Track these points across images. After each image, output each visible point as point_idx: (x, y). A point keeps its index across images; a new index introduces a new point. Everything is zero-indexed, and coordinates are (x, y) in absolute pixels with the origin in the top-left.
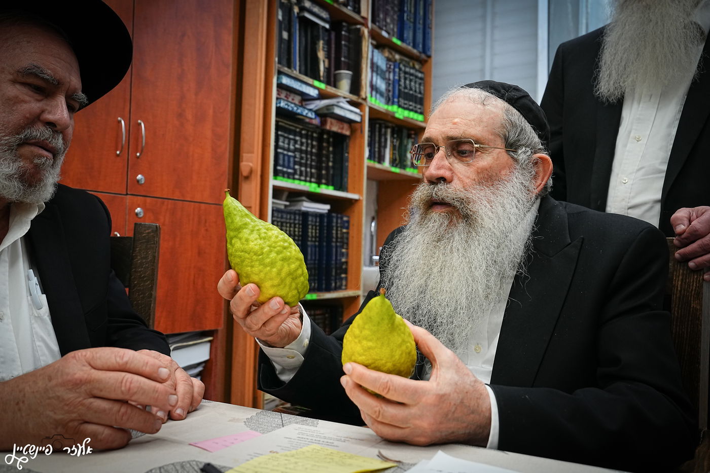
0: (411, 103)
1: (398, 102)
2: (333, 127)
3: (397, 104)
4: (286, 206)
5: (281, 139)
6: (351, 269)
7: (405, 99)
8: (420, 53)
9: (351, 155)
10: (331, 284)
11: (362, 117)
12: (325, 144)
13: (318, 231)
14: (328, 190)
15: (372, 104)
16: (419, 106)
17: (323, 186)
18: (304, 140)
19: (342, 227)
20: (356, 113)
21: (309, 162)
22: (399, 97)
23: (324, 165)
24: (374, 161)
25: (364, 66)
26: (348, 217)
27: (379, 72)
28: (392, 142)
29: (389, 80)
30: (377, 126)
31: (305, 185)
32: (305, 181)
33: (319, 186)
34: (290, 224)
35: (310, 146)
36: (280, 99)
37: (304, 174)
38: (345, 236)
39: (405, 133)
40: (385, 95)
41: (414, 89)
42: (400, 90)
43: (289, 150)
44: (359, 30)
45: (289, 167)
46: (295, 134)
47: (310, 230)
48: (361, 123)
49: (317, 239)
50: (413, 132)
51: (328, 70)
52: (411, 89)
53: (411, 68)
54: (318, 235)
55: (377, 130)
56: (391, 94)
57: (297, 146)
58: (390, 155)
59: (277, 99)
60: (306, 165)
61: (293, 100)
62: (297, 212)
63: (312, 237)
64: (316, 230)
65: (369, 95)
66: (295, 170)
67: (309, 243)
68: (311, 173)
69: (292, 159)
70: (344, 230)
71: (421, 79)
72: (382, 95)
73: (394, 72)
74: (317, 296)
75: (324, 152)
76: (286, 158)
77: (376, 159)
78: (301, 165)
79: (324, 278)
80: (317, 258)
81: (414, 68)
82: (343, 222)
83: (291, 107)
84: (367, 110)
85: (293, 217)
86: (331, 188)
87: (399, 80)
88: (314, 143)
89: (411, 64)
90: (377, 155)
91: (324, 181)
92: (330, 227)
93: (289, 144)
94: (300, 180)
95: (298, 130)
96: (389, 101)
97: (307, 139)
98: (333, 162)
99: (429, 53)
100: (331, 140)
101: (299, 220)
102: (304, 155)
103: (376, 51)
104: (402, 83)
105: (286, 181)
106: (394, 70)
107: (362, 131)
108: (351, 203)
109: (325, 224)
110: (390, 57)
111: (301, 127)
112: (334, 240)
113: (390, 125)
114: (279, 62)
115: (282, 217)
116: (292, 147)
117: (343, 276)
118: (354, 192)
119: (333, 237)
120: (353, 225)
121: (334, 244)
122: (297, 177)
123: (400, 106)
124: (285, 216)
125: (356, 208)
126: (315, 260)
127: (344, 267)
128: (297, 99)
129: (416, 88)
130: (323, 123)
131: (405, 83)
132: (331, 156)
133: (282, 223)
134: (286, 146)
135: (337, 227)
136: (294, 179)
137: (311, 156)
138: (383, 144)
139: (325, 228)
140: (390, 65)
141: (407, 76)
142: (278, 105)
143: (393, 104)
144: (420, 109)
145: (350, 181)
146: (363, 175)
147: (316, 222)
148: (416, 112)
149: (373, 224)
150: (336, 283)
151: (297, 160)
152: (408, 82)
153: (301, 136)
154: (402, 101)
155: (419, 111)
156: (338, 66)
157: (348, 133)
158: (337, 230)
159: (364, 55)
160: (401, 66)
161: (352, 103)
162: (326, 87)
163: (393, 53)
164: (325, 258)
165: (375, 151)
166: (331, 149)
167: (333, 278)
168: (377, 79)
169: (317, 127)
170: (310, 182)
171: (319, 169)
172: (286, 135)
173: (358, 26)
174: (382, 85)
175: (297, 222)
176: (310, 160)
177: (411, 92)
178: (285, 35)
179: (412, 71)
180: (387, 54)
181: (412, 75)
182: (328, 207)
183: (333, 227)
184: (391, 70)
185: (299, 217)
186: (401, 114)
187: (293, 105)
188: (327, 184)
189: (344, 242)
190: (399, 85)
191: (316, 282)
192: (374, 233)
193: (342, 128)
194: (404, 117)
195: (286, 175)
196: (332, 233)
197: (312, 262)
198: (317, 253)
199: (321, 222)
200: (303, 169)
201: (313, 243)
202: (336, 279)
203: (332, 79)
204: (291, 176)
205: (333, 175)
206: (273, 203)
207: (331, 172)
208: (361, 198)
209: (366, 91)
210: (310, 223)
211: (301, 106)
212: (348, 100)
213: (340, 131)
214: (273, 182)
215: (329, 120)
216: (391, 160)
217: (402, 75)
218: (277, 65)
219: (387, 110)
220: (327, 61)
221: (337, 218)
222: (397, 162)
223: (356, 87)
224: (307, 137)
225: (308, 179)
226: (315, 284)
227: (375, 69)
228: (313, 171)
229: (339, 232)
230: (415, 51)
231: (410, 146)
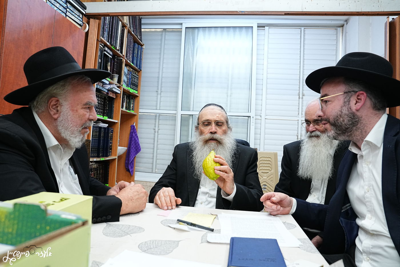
0: (134, 87)
2: (111, 95)
4: (96, 125)
6: (113, 148)
9: (115, 105)
10: (108, 154)
11: (121, 92)
12: (106, 101)
15: (123, 87)
17: (105, 117)
18: (100, 99)
20: (119, 90)
22: (131, 84)
25: (123, 73)
26: (113, 128)
28: (126, 100)
29: (128, 78)
32: (99, 115)
35: (101, 101)
36: (97, 85)
37: (99, 112)
38: (112, 136)
39: (131, 97)
40: (127, 84)
42: (131, 82)
44: (122, 59)
47: (102, 134)
48: (120, 94)
49: (103, 137)
50: (133, 97)
58: (125, 105)
62: (98, 127)
68: (102, 112)
70: (111, 134)
71: (138, 78)
74: (104, 159)
75: (106, 104)
79: (105, 152)
81: (136, 74)
82: (111, 131)
83: (101, 88)
84: (122, 89)
86: (107, 117)
87: (131, 78)
88: (103, 100)
89: (135, 72)
91: (105, 115)
92: (108, 133)
96: (128, 86)
98: (108, 108)
99: (141, 69)
100: (109, 99)
102: (99, 105)
103: (125, 67)
106: (130, 74)
107: (120, 97)
108: (114, 123)
112: (109, 137)
117: (110, 151)
118: (115, 119)
120: (115, 132)
121: (109, 139)
123: (131, 88)
124: (95, 128)
125: (116, 125)
127: (111, 147)
128: (101, 85)
129: (136, 81)
130: (108, 93)
131: (133, 79)
132: (108, 105)
133: (95, 131)
138: (123, 101)
139: (106, 133)
142: (97, 87)
144: (137, 89)
145: (114, 115)
146: (119, 113)
147: (103, 130)
148: (135, 90)
153: (99, 97)
154: (131, 86)
156: (114, 73)
157: (115, 97)
159: (123, 69)
160: (132, 73)
162: (111, 81)
163: (130, 68)
166: (108, 102)
167: (108, 152)
168: (125, 77)
169: (105, 94)
170: (101, 115)
171: (104, 110)
173: (121, 58)
174: (126, 80)
175: (99, 131)
176: (101, 106)
177: (135, 83)
178: (100, 60)
179: (135, 75)
180: (128, 68)
181: (135, 76)
182: (107, 125)
185: (99, 129)
189: (111, 138)
190: (131, 80)
193: (114, 95)
194: (132, 92)
198: (103, 142)
199: (105, 130)
200: (99, 110)
201: (102, 139)
203: (112, 77)
205: (108, 113)
207: (108, 111)
208: (118, 122)
209: (122, 83)
212: (117, 86)
213: (112, 97)
215: (110, 92)
216: (126, 107)
217: (132, 76)
219: (127, 89)
221: (110, 129)
222: (128, 108)
223: (119, 81)
225: (100, 114)
227: (125, 74)
230: (137, 68)
231: (132, 102)
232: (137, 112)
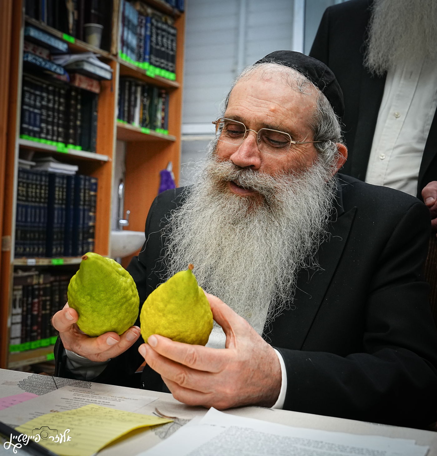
0: (163, 61)
1: (150, 59)
2: (83, 84)
3: (148, 60)
4: (32, 166)
5: (27, 95)
6: (99, 233)
7: (157, 56)
8: (173, 7)
9: (100, 114)
10: (78, 249)
11: (113, 74)
12: (73, 102)
13: (65, 194)
14: (76, 151)
15: (123, 61)
16: (170, 64)
17: (71, 147)
18: (51, 97)
19: (90, 190)
20: (106, 70)
21: (56, 120)
22: (151, 53)
23: (72, 124)
24: (124, 120)
25: (115, 20)
26: (96, 179)
27: (130, 26)
28: (142, 101)
29: (140, 35)
30: (127, 84)
31: (51, 145)
32: (52, 140)
33: (66, 146)
34: (36, 185)
35: (57, 103)
36: (28, 52)
37: (51, 133)
38: (93, 198)
39: (156, 92)
40: (136, 51)
41: (165, 45)
42: (151, 47)
43: (35, 107)
45: (35, 125)
46: (42, 90)
47: (57, 193)
48: (112, 80)
49: (64, 202)
50: (163, 91)
51: (77, 23)
52: (163, 46)
53: (163, 23)
54: (65, 197)
55: (127, 87)
56: (142, 50)
57: (44, 103)
58: (140, 114)
59: (25, 52)
60: (53, 124)
61: (41, 53)
62: (44, 173)
63: (59, 199)
64: (63, 192)
65: (119, 51)
66: (41, 128)
67: (56, 206)
68: (58, 132)
69: (38, 117)
71: (173, 35)
72: (132, 50)
73: (146, 27)
74: (65, 261)
75: (72, 110)
76: (32, 115)
77: (126, 119)
78: (47, 123)
79: (71, 242)
80: (64, 221)
81: (166, 23)
82: (91, 184)
83: (40, 62)
84: (118, 67)
85: (39, 178)
86: (78, 148)
87: (151, 36)
88: (62, 100)
89: (163, 19)
90: (126, 115)
91: (71, 141)
92: (77, 190)
93: (35, 101)
94: (46, 139)
95: (44, 86)
96: (140, 58)
97: (54, 96)
98: (82, 121)
99: (182, 8)
100: (79, 97)
101: (45, 182)
102: (50, 113)
103: (127, 4)
104: (154, 39)
105: (32, 140)
106: (146, 24)
107: (112, 89)
108: (100, 164)
109: (73, 186)
110: (142, 10)
111: (48, 82)
112: (82, 203)
113: (140, 83)
114: (27, 13)
115: (28, 178)
116: (38, 104)
117: (90, 240)
118: (102, 153)
119: (80, 200)
120: (101, 188)
121: (81, 207)
122: (43, 135)
123: (151, 64)
124: (31, 177)
125: (105, 170)
126: (61, 224)
127: (91, 231)
128: (45, 53)
129: (168, 44)
130: (72, 79)
131: (157, 39)
132: (79, 114)
133: (28, 184)
134: (32, 102)
135: (85, 189)
136: (40, 138)
137: (59, 113)
138: (133, 103)
139: (73, 190)
140: (142, 20)
141: (159, 32)
142: (26, 59)
143: (144, 60)
144: (172, 67)
145: (98, 142)
146: (112, 135)
147: (63, 184)
148: (168, 70)
149: (121, 187)
150: (83, 248)
151: (44, 117)
152: (160, 38)
153: (48, 92)
154: (153, 59)
155: (171, 69)
156: (88, 20)
157: (96, 90)
158: (85, 193)
159: (116, 8)
160: (154, 21)
161: (103, 59)
162: (76, 41)
163: (145, 7)
164: (72, 222)
165: (124, 111)
166: (79, 107)
167: (80, 243)
168: (128, 34)
169: (65, 83)
170: (57, 141)
171: (66, 127)
172: (32, 91)
174: (133, 41)
175: (43, 183)
176: (57, 118)
177: (163, 49)
179: (165, 27)
180: (138, 7)
181: (164, 30)
183: (80, 189)
184: (143, 25)
185: (46, 179)
186: (152, 72)
187: (41, 60)
188: (75, 144)
189: (92, 205)
190: (151, 41)
191: (63, 246)
192: (121, 197)
193: (92, 86)
194: (156, 75)
195: (32, 134)
196: (80, 196)
197: (59, 225)
198: (64, 216)
199: (69, 184)
201: (59, 206)
202: (83, 244)
203: (82, 33)
204: (37, 135)
205: (81, 134)
206: (20, 163)
207: (79, 131)
208: (110, 159)
209: (117, 46)
210: (57, 185)
211: (50, 61)
212: (98, 55)
213: (89, 88)
214: (20, 141)
215: (78, 76)
216: (141, 120)
217: (154, 30)
218: (24, 16)
219: (138, 68)
220: (76, 13)
221: (85, 180)
222: (147, 122)
223: (106, 43)
224: (54, 93)
225: (55, 138)
226: (61, 248)
227: (126, 23)
228: (60, 129)
229: (87, 195)
230: (168, 6)
231: (160, 106)
232: (177, 131)
